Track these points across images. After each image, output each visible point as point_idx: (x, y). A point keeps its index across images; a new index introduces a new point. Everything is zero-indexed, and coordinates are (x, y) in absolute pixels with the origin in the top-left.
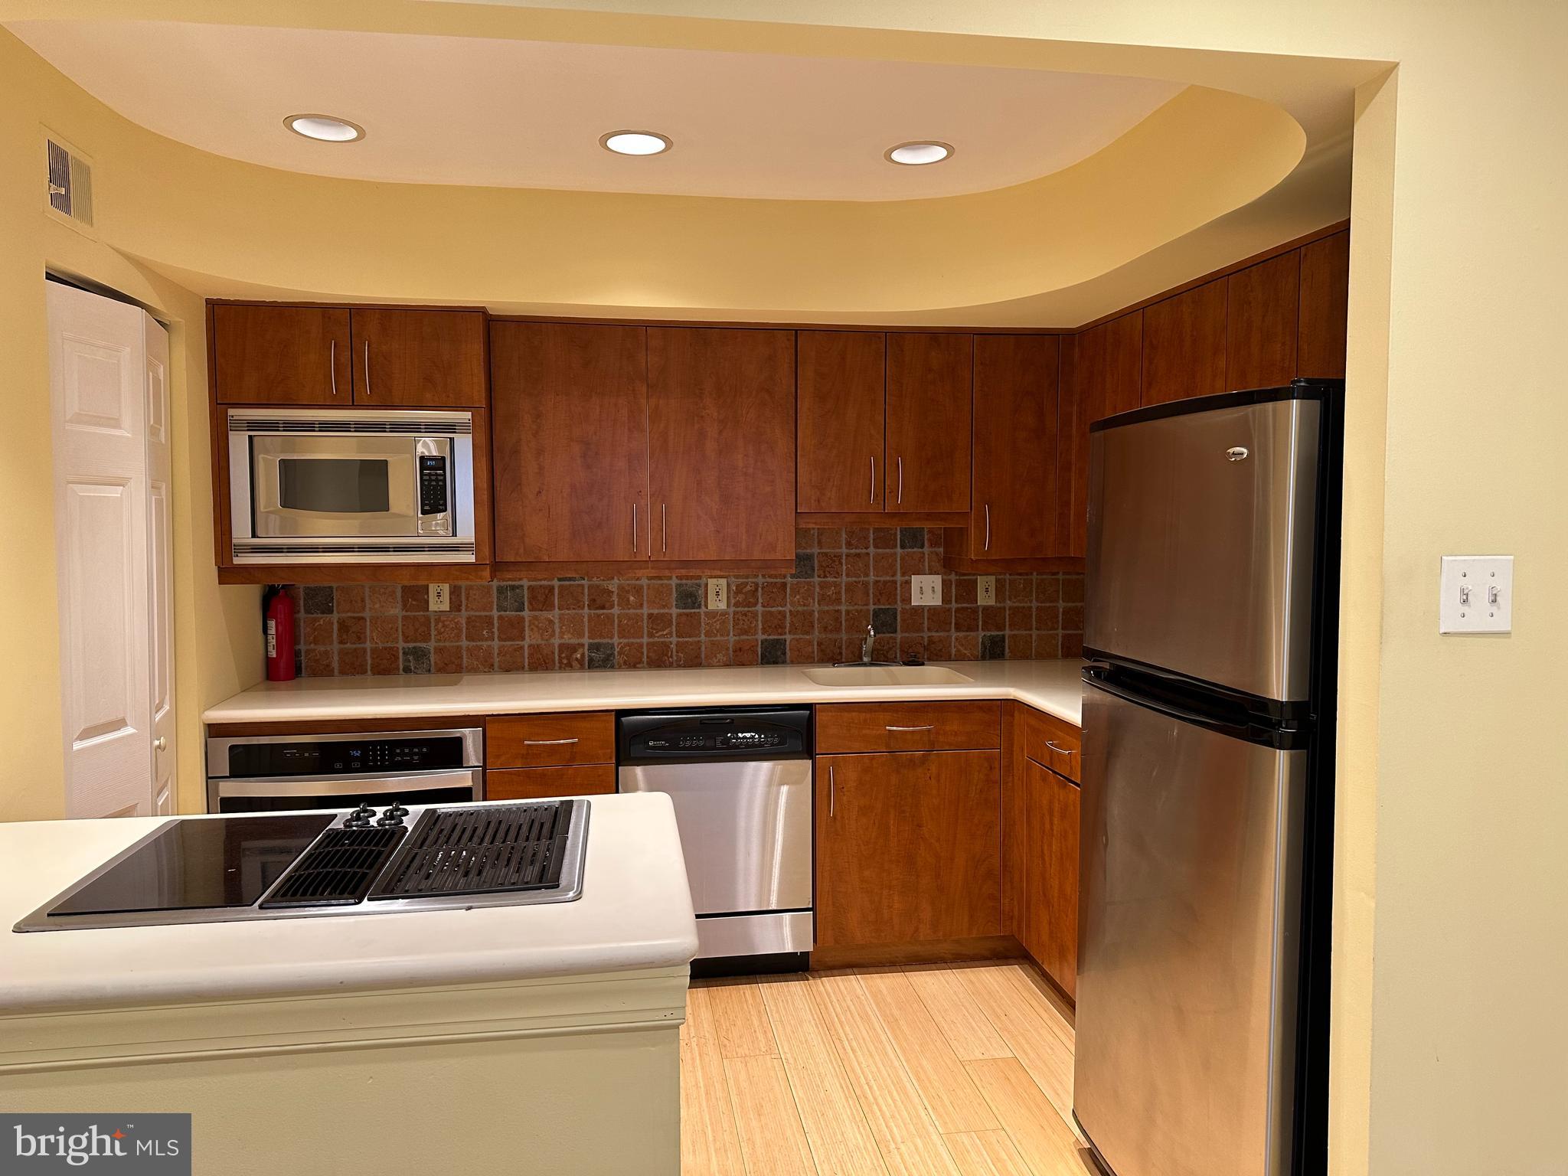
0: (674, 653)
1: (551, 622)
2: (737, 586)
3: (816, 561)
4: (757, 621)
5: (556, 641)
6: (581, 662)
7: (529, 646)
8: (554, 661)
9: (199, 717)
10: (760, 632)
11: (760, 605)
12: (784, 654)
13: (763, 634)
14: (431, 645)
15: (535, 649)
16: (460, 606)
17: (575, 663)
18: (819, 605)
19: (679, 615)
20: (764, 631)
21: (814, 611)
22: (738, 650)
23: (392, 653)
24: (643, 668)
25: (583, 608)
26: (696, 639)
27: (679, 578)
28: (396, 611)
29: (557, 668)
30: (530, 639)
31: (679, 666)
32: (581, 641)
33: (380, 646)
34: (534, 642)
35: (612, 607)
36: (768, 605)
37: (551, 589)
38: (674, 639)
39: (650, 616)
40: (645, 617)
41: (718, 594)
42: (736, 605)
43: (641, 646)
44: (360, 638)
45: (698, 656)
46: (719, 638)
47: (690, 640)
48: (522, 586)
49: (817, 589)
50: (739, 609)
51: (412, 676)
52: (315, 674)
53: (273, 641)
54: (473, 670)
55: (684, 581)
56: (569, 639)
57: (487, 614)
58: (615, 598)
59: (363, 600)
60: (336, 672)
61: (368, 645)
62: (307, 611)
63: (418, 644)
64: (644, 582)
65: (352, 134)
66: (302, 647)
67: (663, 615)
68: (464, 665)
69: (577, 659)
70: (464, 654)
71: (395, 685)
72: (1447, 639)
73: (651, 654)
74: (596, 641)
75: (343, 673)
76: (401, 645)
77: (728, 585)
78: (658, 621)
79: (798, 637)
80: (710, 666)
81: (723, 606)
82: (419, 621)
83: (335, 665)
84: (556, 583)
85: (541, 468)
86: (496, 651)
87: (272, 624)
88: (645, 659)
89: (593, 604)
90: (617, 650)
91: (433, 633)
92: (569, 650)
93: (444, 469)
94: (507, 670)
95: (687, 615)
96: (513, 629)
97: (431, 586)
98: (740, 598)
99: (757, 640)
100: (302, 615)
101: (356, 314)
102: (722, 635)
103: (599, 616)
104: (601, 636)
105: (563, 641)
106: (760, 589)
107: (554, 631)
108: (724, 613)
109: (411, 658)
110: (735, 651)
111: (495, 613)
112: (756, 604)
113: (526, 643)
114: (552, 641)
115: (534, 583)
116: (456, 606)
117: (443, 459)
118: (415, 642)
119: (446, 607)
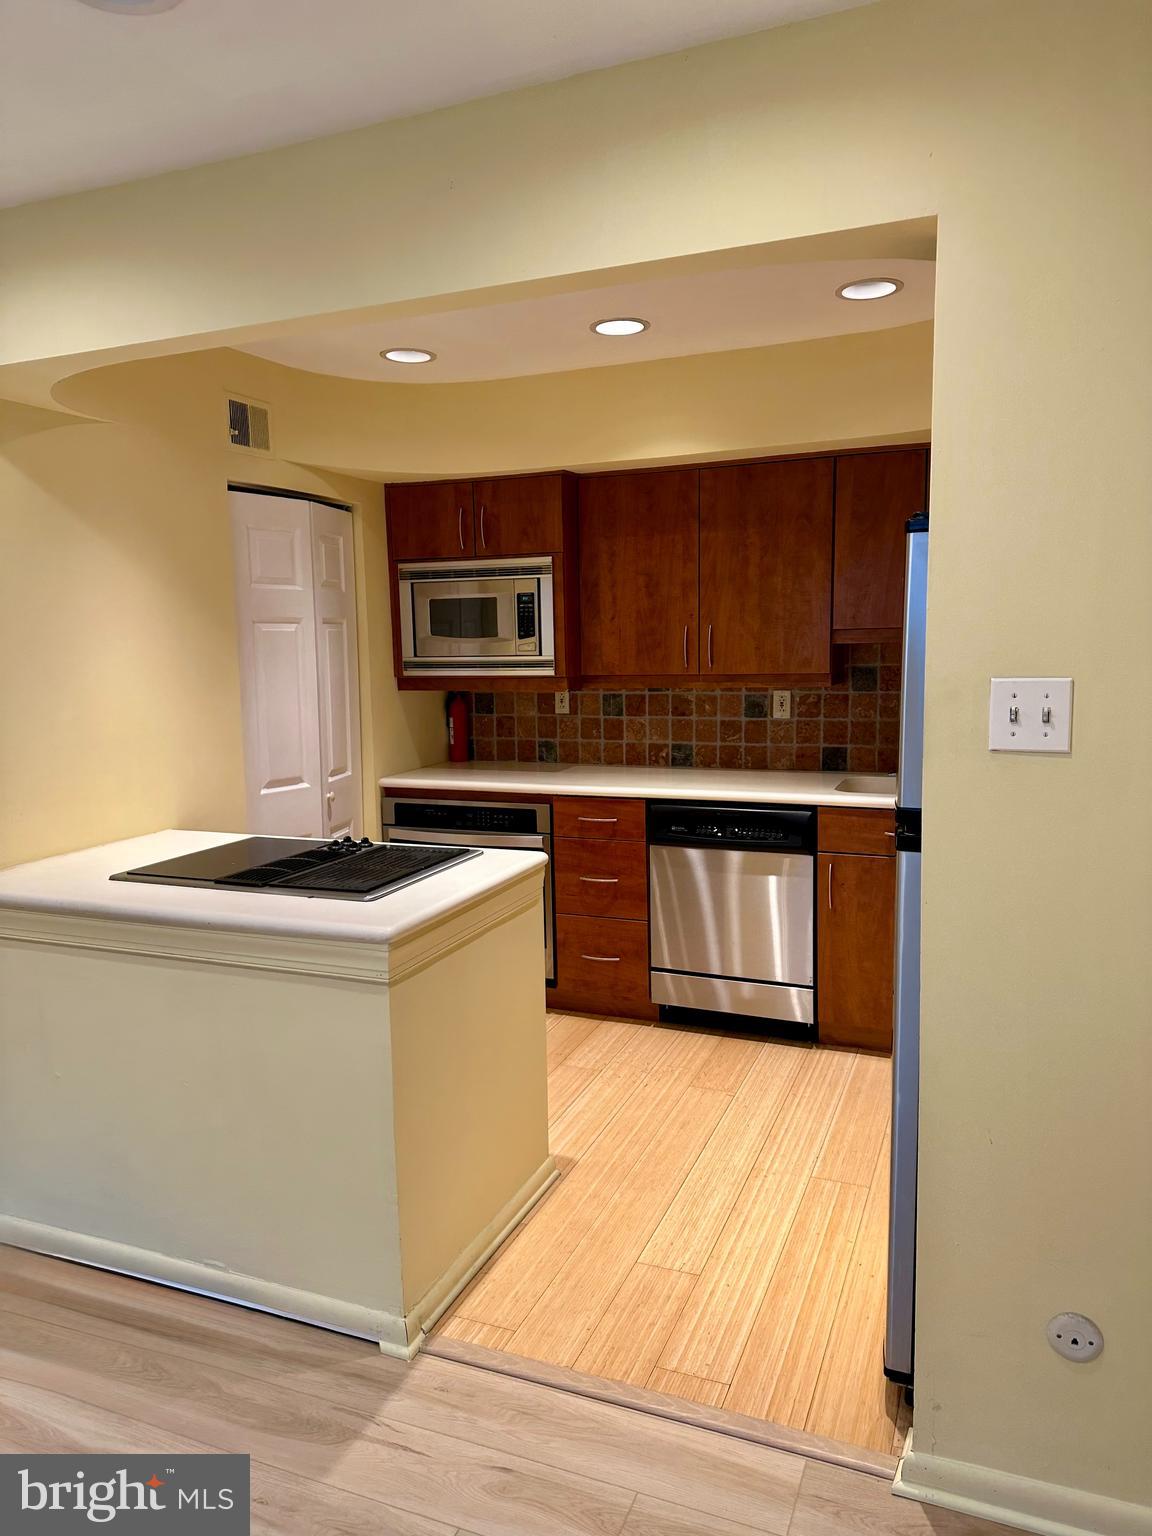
0: (743, 757)
1: (643, 725)
2: (800, 698)
3: (879, 675)
4: (819, 730)
5: (647, 741)
6: (666, 759)
7: (627, 745)
8: (645, 758)
9: (376, 782)
10: (822, 740)
11: (822, 715)
12: (845, 761)
13: (824, 742)
14: (557, 740)
15: (631, 747)
16: (577, 710)
17: (661, 760)
18: (881, 716)
19: (748, 723)
20: (826, 740)
21: (875, 723)
22: (801, 756)
23: (531, 744)
24: (716, 768)
25: (668, 715)
26: (764, 745)
27: (748, 690)
28: (533, 713)
29: (648, 762)
30: (627, 738)
31: (747, 768)
32: (667, 742)
33: (524, 739)
34: (630, 741)
35: (691, 714)
36: (829, 716)
37: (643, 697)
38: (743, 744)
39: (723, 723)
40: (719, 724)
41: (782, 704)
42: (799, 715)
43: (715, 748)
44: (511, 733)
45: (765, 760)
46: (783, 744)
47: (757, 745)
48: (621, 695)
49: (880, 701)
50: (803, 719)
51: (544, 762)
52: (482, 758)
53: (452, 733)
54: (586, 762)
55: (753, 693)
56: (656, 740)
57: (596, 717)
58: (694, 707)
59: (513, 704)
60: (496, 758)
61: (516, 739)
62: (477, 712)
63: (548, 739)
64: (718, 693)
65: (428, 358)
66: (474, 738)
67: (734, 722)
68: (580, 757)
69: (663, 757)
70: (580, 747)
71: (533, 770)
72: (996, 755)
73: (723, 756)
74: (678, 743)
75: (500, 758)
76: (537, 739)
77: (792, 696)
78: (729, 727)
79: (858, 746)
80: (775, 769)
81: (786, 715)
82: (550, 723)
83: (495, 752)
84: (647, 693)
85: (614, 598)
86: (602, 748)
87: (451, 720)
88: (718, 760)
89: (676, 711)
90: (695, 750)
91: (559, 731)
92: (656, 749)
93: (533, 603)
94: (610, 763)
95: (753, 722)
96: (615, 730)
97: (557, 694)
98: (803, 708)
99: (819, 748)
100: (474, 714)
101: (477, 485)
102: (786, 742)
103: (680, 721)
104: (682, 739)
105: (651, 742)
106: (822, 701)
107: (645, 733)
108: (788, 723)
109: (544, 749)
110: (797, 757)
111: (602, 717)
112: (818, 714)
113: (625, 742)
114: (644, 741)
115: (632, 693)
116: (573, 710)
117: (533, 594)
118: (546, 737)
119: (566, 710)
